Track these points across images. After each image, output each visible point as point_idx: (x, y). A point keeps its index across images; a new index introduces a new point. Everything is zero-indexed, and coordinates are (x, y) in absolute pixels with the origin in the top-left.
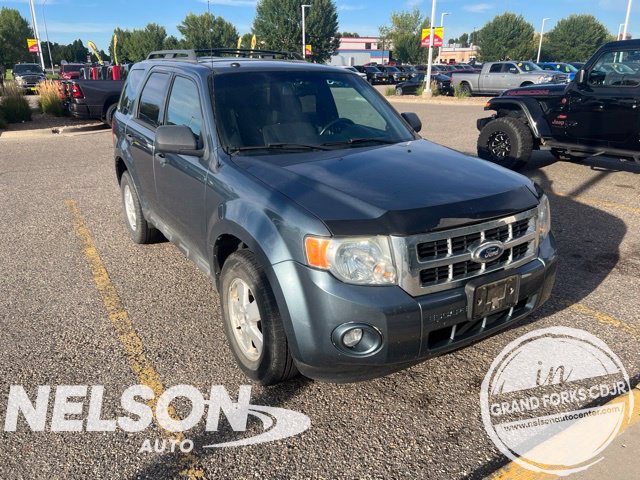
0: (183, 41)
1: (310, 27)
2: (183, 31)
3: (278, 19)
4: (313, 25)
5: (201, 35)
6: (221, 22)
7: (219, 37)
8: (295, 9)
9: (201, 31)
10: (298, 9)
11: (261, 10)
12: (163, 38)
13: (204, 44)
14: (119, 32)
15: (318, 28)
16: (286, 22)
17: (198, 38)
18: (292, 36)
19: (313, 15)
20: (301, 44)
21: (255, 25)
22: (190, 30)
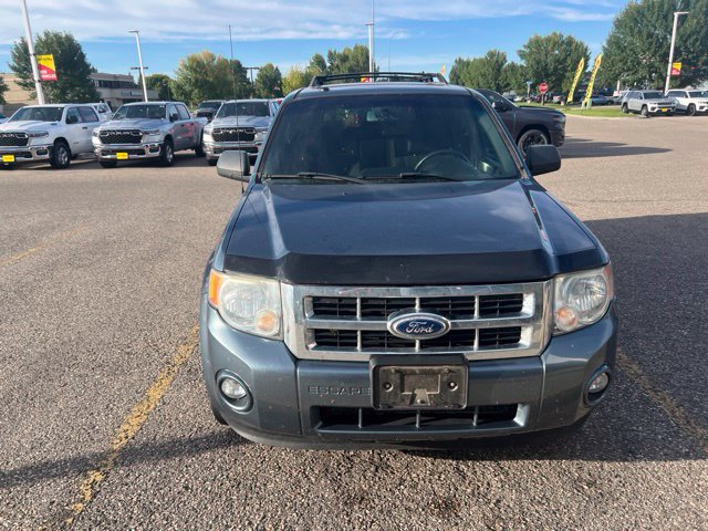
0: (522, 67)
1: (682, 38)
2: (522, 55)
3: (640, 32)
4: (689, 36)
5: (543, 58)
6: (570, 42)
7: (565, 59)
8: (665, 17)
9: (543, 53)
10: (670, 18)
11: (619, 24)
12: (502, 64)
13: (545, 68)
14: (460, 62)
15: (696, 40)
16: (650, 35)
17: (538, 63)
18: (655, 52)
19: (691, 24)
20: (668, 62)
21: (609, 42)
22: (531, 53)
